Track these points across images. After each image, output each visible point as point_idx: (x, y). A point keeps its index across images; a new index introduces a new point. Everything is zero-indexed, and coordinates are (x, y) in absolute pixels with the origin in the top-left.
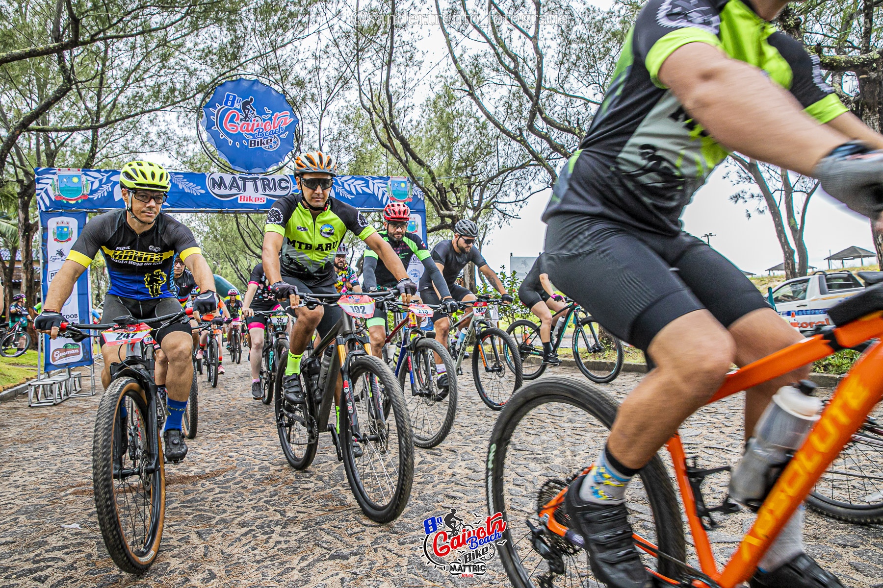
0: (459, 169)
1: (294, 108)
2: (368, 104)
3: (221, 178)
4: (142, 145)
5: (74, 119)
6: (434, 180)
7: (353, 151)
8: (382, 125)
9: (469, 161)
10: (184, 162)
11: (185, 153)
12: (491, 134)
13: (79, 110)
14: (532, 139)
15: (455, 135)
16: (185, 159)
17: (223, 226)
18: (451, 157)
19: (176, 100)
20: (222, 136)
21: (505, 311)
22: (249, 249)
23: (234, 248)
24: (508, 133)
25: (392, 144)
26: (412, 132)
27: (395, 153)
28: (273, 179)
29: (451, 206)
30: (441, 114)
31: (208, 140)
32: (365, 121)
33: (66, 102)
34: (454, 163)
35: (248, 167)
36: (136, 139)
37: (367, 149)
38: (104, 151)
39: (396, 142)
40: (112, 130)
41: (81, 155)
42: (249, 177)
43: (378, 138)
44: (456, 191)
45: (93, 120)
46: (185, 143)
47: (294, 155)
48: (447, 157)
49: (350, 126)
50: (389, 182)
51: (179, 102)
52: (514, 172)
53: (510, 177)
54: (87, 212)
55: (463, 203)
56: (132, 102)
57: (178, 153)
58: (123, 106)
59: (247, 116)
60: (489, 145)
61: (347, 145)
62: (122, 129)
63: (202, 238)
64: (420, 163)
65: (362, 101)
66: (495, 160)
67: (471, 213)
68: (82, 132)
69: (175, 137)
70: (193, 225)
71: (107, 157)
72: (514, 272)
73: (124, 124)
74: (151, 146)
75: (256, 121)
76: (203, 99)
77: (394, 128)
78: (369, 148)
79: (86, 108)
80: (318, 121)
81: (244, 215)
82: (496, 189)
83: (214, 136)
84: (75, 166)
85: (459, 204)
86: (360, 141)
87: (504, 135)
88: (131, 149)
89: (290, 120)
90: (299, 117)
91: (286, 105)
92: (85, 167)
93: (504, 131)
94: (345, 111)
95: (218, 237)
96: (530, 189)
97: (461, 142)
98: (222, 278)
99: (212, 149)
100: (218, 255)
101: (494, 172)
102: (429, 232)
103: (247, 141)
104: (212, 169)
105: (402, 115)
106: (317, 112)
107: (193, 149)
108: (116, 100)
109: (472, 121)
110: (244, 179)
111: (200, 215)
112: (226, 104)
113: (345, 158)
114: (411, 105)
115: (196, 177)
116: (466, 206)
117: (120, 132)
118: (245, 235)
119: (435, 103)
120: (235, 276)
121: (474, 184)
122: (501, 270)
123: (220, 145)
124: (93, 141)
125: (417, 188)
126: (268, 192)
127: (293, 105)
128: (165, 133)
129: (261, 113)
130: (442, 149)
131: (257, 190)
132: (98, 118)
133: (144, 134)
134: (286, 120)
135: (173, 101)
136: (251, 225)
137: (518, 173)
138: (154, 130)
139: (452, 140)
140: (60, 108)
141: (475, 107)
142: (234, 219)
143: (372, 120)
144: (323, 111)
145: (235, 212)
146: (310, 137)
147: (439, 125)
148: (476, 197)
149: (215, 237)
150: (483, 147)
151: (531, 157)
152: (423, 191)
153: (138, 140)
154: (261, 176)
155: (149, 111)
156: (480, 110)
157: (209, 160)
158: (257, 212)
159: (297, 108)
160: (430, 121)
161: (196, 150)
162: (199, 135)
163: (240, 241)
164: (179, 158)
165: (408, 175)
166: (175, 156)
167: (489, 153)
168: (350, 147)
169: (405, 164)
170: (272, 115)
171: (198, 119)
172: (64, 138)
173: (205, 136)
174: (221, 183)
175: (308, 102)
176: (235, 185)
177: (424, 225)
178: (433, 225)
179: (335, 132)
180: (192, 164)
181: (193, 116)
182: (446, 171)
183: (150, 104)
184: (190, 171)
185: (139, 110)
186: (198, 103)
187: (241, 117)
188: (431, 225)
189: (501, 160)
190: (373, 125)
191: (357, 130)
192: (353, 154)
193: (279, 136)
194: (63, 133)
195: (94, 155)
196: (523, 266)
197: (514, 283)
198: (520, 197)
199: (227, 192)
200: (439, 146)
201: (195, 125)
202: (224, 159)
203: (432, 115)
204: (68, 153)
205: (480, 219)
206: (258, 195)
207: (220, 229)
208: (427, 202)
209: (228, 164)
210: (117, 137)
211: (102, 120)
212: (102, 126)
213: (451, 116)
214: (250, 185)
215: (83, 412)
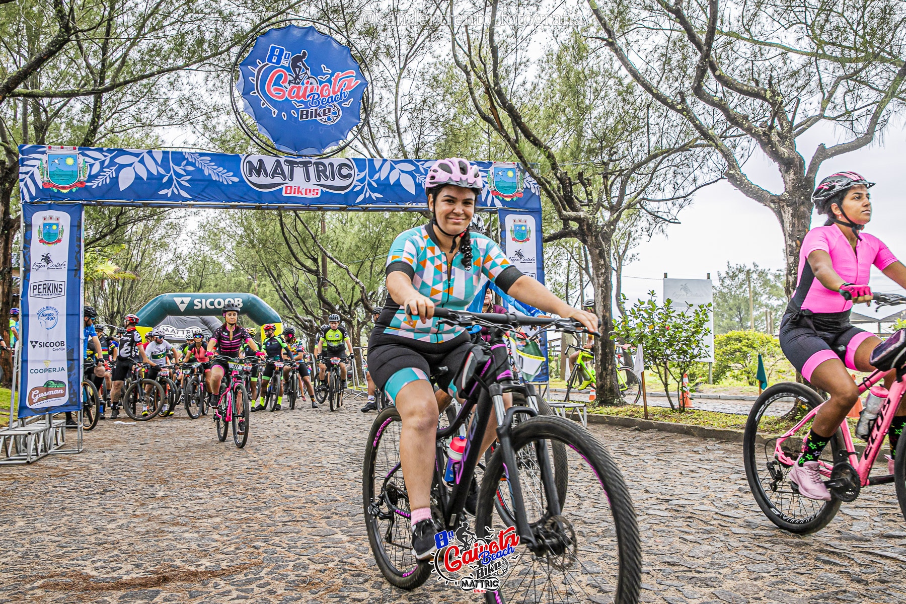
0: (591, 151)
1: (363, 66)
2: (465, 60)
3: (261, 161)
4: (159, 116)
5: (72, 81)
6: (554, 167)
7: (443, 125)
8: (483, 89)
9: (606, 140)
10: (212, 140)
11: (214, 127)
12: (639, 100)
13: (78, 69)
14: (700, 108)
15: (587, 102)
16: (215, 136)
17: (262, 227)
18: (580, 135)
19: (204, 55)
20: (264, 104)
21: (655, 358)
22: (297, 259)
23: (276, 258)
24: (664, 101)
25: (497, 117)
26: (526, 100)
27: (500, 129)
28: (331, 164)
29: (578, 205)
30: (568, 72)
31: (245, 110)
32: (460, 85)
33: (63, 58)
34: (585, 144)
35: (297, 146)
36: (151, 107)
37: (461, 123)
38: (109, 124)
39: (503, 114)
40: (120, 95)
41: (80, 128)
42: (298, 160)
43: (477, 107)
44: (586, 183)
45: (96, 82)
46: (215, 114)
47: (360, 131)
48: (574, 135)
49: (440, 91)
50: (491, 170)
51: (208, 58)
52: (672, 156)
53: (665, 163)
54: (83, 205)
55: (595, 199)
56: (147, 57)
57: (205, 127)
58: (135, 64)
59: (297, 76)
60: (636, 117)
61: (434, 117)
62: (133, 94)
63: (234, 244)
64: (536, 143)
65: (455, 56)
66: (645, 139)
67: (607, 215)
68: (82, 98)
69: (202, 106)
70: (222, 225)
71: (112, 131)
72: (669, 301)
73: (136, 87)
74: (171, 118)
75: (310, 85)
76: (240, 55)
77: (500, 93)
78: (465, 122)
79: (88, 66)
80: (394, 85)
81: (291, 213)
82: (645, 181)
83: (253, 104)
84: (71, 143)
85: (590, 201)
86: (452, 111)
87: (659, 103)
88: (144, 121)
89: (355, 83)
90: (368, 79)
91: (350, 62)
92: (83, 144)
93: (658, 97)
94: (432, 70)
95: (256, 242)
96: (695, 180)
97: (595, 113)
98: (259, 298)
99: (251, 121)
100: (254, 266)
101: (642, 157)
102: (547, 241)
103: (297, 111)
104: (250, 149)
105: (512, 75)
106: (393, 71)
107: (225, 122)
108: (126, 55)
109: (611, 82)
110: (291, 164)
111: (232, 211)
112: (270, 60)
113: (431, 136)
114: (524, 60)
115: (228, 160)
116: (600, 204)
117: (130, 98)
118: (292, 239)
119: (559, 58)
120: (277, 297)
121: (611, 174)
122: (649, 297)
123: (261, 116)
124: (95, 109)
125: (530, 179)
126: (323, 182)
127: (361, 62)
128: (188, 100)
129: (316, 73)
130: (568, 124)
131: (308, 178)
132: (102, 79)
133: (162, 100)
134: (350, 82)
135: (200, 56)
136: (300, 227)
137: (677, 158)
138: (175, 95)
139: (582, 110)
140: (55, 67)
141: (617, 64)
142: (278, 219)
143: (469, 81)
144: (402, 69)
145: (278, 208)
146: (384, 106)
147: (565, 88)
148: (615, 192)
149: (251, 242)
150: (627, 119)
151: (697, 134)
152: (539, 182)
153: (154, 109)
154: (314, 160)
155: (169, 70)
156: (623, 67)
157: (245, 136)
158: (308, 209)
159: (366, 66)
160: (551, 83)
161: (230, 123)
162: (233, 102)
163: (284, 249)
164: (207, 135)
165: (517, 161)
166: (202, 131)
167: (636, 129)
168: (438, 120)
169: (514, 145)
170: (332, 75)
171: (232, 80)
172: (59, 105)
173: (241, 104)
174: (260, 169)
175: (381, 57)
176: (279, 171)
177: (539, 230)
178: (552, 232)
179: (418, 99)
180: (223, 142)
181: (226, 77)
182: (572, 154)
183: (171, 61)
184: (220, 151)
185: (155, 68)
186: (233, 59)
187: (290, 78)
188: (550, 231)
189: (653, 139)
190: (471, 89)
191: (448, 96)
192: (441, 129)
193: (340, 104)
194: (58, 100)
195: (95, 129)
196: (683, 292)
197: (668, 316)
198: (681, 193)
199: (268, 181)
200: (563, 118)
201: (228, 90)
202: (265, 136)
203: (555, 76)
204: (64, 126)
205: (620, 224)
206: (311, 185)
207: (258, 231)
208: (544, 198)
209: (271, 142)
210: (127, 105)
211: (108, 82)
212: (107, 90)
213: (581, 76)
214: (299, 171)
215: (64, 475)
